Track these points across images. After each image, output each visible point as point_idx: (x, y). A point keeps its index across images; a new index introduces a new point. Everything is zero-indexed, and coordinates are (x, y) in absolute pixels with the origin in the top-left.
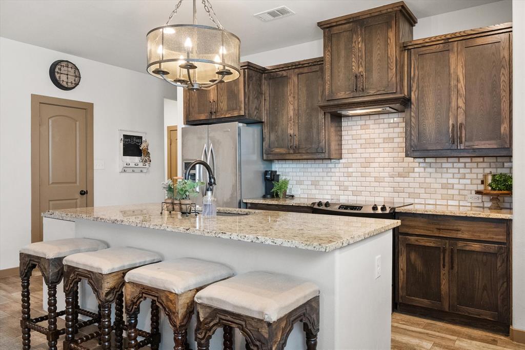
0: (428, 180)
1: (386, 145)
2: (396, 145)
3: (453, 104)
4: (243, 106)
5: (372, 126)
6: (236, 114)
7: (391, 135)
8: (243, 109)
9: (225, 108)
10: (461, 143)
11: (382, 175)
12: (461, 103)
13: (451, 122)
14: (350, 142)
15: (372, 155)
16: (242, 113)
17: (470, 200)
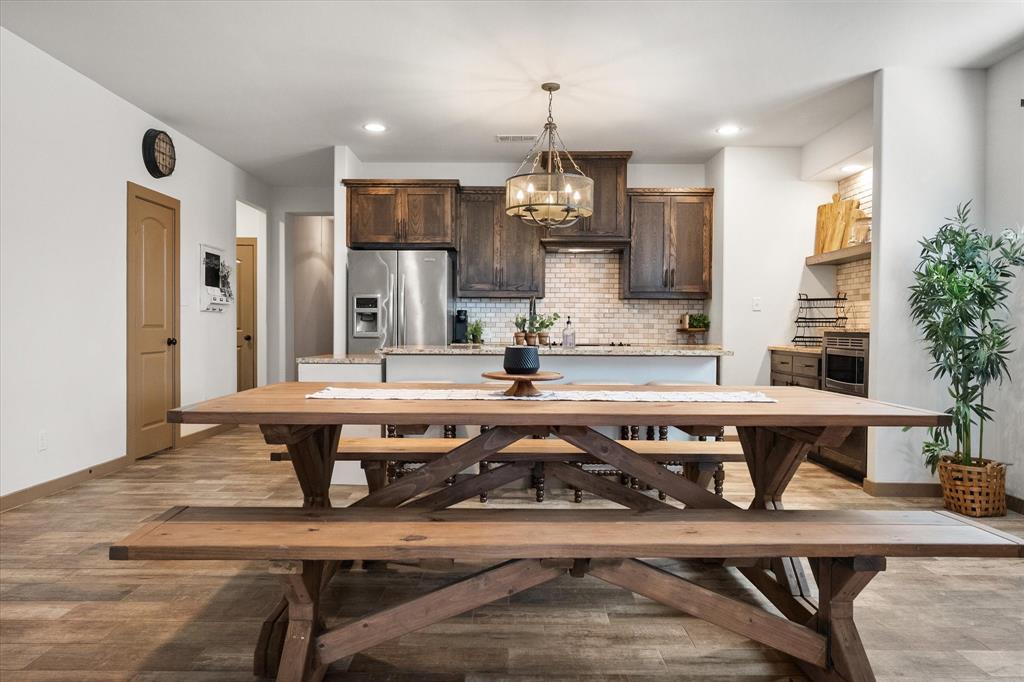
0: (631, 320)
1: (592, 285)
2: (601, 286)
3: (667, 252)
4: (449, 231)
5: (577, 265)
6: (438, 240)
7: (597, 276)
8: (450, 236)
9: (421, 230)
10: (672, 286)
11: (587, 315)
12: (673, 253)
13: (665, 268)
14: (553, 280)
15: (578, 295)
16: (448, 240)
17: (668, 338)
